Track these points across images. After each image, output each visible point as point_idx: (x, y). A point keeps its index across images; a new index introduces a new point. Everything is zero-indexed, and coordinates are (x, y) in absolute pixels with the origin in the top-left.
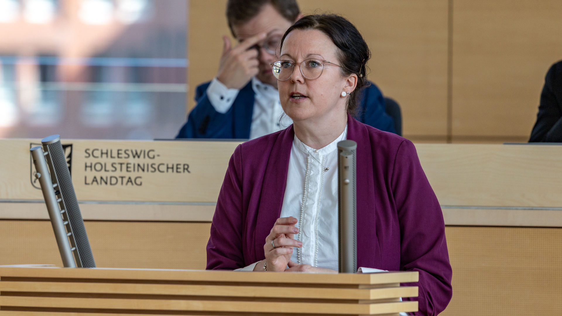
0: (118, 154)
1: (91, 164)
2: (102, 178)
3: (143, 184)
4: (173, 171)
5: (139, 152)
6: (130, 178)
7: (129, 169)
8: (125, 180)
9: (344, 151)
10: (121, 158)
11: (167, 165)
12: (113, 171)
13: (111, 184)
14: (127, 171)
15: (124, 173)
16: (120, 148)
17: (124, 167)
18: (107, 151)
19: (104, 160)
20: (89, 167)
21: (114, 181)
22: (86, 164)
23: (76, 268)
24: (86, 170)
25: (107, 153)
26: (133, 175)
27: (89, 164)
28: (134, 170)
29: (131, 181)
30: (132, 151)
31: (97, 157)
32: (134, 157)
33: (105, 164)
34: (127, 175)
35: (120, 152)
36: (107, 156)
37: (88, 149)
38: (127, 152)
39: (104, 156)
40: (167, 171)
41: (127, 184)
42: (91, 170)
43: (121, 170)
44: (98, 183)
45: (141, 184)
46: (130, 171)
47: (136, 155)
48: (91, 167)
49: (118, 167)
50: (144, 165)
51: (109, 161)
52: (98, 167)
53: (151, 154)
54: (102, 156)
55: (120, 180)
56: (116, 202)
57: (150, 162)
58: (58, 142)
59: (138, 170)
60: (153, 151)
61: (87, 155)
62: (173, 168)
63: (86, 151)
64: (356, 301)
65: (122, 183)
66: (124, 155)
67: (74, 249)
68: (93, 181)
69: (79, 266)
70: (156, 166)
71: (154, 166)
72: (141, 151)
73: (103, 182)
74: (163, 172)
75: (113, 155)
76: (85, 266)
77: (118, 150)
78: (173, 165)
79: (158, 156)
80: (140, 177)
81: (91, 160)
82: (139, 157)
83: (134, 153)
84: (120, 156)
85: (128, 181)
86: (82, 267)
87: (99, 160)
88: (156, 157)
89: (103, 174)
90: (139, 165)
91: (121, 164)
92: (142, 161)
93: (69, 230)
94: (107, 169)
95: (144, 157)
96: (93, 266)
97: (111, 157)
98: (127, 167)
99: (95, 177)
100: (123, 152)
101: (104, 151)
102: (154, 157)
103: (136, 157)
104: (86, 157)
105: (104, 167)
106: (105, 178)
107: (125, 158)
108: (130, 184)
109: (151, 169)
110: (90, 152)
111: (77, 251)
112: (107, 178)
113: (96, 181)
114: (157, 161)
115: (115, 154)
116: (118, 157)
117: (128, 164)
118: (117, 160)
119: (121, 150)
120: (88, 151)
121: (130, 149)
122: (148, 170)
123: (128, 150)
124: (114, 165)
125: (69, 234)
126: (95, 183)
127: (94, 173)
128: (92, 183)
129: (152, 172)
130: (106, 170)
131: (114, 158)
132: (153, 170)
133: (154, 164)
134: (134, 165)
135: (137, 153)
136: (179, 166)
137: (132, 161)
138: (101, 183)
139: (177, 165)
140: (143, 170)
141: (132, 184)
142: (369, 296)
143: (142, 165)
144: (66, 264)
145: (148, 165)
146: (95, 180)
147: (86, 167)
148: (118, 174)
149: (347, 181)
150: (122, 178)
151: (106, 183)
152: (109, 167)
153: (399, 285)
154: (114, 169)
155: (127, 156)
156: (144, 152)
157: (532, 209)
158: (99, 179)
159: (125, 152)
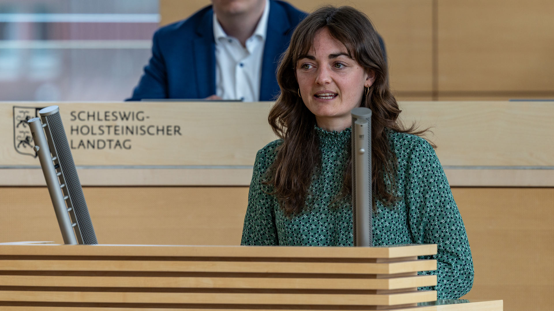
0: (106, 116)
1: (78, 127)
2: (88, 142)
3: (132, 147)
4: (163, 133)
5: (127, 114)
6: (118, 141)
7: (117, 132)
8: (113, 144)
9: (358, 119)
10: (109, 120)
11: (157, 127)
12: (100, 134)
13: (98, 148)
14: (116, 134)
15: (112, 136)
16: (107, 110)
17: (112, 130)
18: (94, 113)
19: (90, 123)
20: (75, 130)
21: (101, 144)
22: (72, 127)
23: (78, 245)
24: (72, 133)
25: (94, 116)
26: (121, 138)
27: (75, 128)
28: (123, 133)
29: (120, 145)
30: (120, 113)
31: (83, 120)
32: (122, 119)
33: (92, 127)
34: (115, 138)
35: (107, 114)
36: (94, 119)
37: (74, 112)
38: (115, 114)
39: (91, 118)
40: (158, 133)
41: (115, 147)
42: (78, 133)
43: (109, 133)
44: (84, 147)
45: (130, 147)
46: (118, 134)
47: (125, 117)
48: (77, 130)
49: (106, 129)
50: (133, 127)
51: (96, 124)
52: (85, 130)
53: (140, 116)
54: (88, 119)
55: (107, 143)
56: (104, 167)
57: (140, 124)
58: (57, 113)
59: (127, 133)
60: (142, 112)
61: (73, 118)
62: (163, 130)
63: (72, 114)
64: (373, 276)
65: (110, 147)
66: (111, 117)
67: (75, 225)
68: (80, 145)
69: (80, 243)
70: (145, 129)
71: (143, 128)
72: (130, 113)
73: (90, 146)
74: (153, 134)
75: (101, 118)
76: (86, 243)
77: (106, 113)
78: (163, 127)
79: (148, 117)
80: (129, 140)
81: (78, 123)
82: (127, 119)
83: (123, 115)
84: (108, 118)
85: (116, 145)
86: (84, 243)
87: (86, 123)
88: (146, 119)
89: (90, 137)
90: (127, 128)
91: (109, 127)
92: (131, 123)
93: (69, 206)
94: (94, 132)
95: (133, 119)
96: (95, 243)
97: (99, 119)
98: (116, 130)
99: (82, 141)
100: (110, 114)
101: (91, 113)
102: (143, 119)
103: (125, 119)
104: (72, 120)
105: (91, 130)
106: (92, 142)
107: (113, 120)
108: (118, 147)
109: (140, 132)
110: (76, 115)
111: (78, 227)
112: (94, 141)
113: (83, 145)
114: (146, 123)
115: (102, 116)
116: (106, 120)
117: (116, 127)
118: (104, 123)
119: (108, 112)
120: (74, 114)
121: (118, 110)
122: (137, 133)
123: (115, 112)
124: (102, 128)
125: (70, 209)
126: (82, 147)
127: (80, 137)
128: (79, 147)
129: (142, 134)
130: (93, 134)
131: (101, 120)
132: (142, 132)
133: (143, 126)
134: (123, 128)
135: (125, 116)
136: (169, 128)
137: (120, 123)
138: (88, 147)
139: (168, 127)
140: (132, 133)
141: (121, 147)
142: (388, 271)
143: (131, 128)
144: (67, 241)
145: (137, 128)
146: (81, 143)
147: (72, 130)
148: (105, 137)
149: (363, 150)
150: (110, 141)
151: (93, 147)
152: (96, 130)
153: (417, 258)
154: (101, 132)
155: (114, 118)
156: (133, 113)
157: (541, 168)
158: (85, 143)
159: (113, 114)
